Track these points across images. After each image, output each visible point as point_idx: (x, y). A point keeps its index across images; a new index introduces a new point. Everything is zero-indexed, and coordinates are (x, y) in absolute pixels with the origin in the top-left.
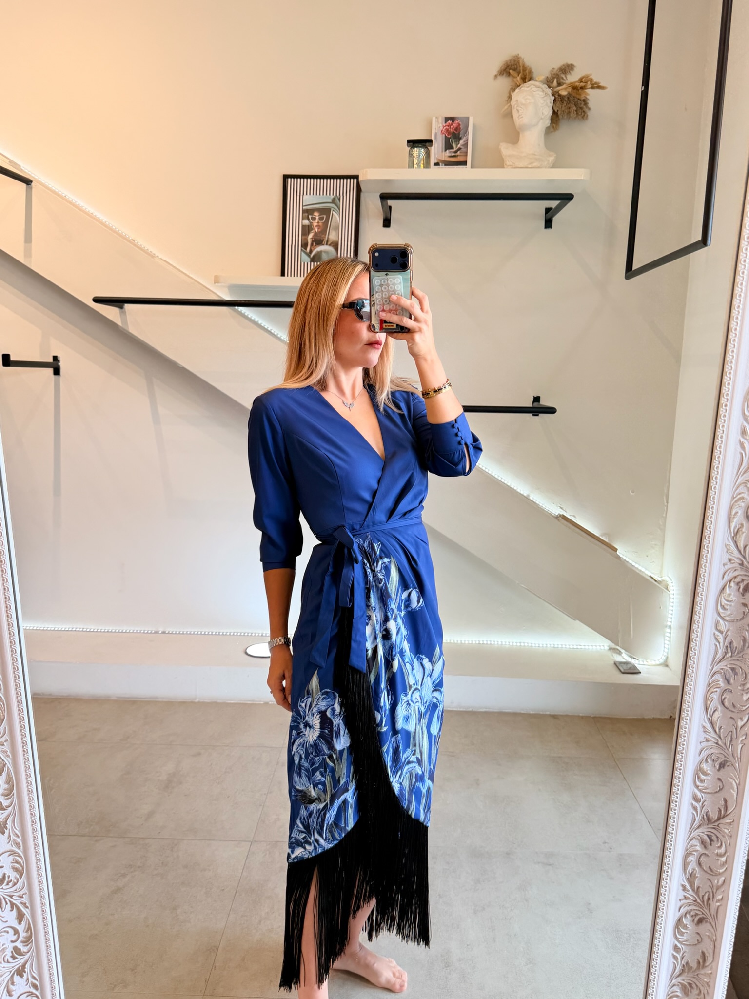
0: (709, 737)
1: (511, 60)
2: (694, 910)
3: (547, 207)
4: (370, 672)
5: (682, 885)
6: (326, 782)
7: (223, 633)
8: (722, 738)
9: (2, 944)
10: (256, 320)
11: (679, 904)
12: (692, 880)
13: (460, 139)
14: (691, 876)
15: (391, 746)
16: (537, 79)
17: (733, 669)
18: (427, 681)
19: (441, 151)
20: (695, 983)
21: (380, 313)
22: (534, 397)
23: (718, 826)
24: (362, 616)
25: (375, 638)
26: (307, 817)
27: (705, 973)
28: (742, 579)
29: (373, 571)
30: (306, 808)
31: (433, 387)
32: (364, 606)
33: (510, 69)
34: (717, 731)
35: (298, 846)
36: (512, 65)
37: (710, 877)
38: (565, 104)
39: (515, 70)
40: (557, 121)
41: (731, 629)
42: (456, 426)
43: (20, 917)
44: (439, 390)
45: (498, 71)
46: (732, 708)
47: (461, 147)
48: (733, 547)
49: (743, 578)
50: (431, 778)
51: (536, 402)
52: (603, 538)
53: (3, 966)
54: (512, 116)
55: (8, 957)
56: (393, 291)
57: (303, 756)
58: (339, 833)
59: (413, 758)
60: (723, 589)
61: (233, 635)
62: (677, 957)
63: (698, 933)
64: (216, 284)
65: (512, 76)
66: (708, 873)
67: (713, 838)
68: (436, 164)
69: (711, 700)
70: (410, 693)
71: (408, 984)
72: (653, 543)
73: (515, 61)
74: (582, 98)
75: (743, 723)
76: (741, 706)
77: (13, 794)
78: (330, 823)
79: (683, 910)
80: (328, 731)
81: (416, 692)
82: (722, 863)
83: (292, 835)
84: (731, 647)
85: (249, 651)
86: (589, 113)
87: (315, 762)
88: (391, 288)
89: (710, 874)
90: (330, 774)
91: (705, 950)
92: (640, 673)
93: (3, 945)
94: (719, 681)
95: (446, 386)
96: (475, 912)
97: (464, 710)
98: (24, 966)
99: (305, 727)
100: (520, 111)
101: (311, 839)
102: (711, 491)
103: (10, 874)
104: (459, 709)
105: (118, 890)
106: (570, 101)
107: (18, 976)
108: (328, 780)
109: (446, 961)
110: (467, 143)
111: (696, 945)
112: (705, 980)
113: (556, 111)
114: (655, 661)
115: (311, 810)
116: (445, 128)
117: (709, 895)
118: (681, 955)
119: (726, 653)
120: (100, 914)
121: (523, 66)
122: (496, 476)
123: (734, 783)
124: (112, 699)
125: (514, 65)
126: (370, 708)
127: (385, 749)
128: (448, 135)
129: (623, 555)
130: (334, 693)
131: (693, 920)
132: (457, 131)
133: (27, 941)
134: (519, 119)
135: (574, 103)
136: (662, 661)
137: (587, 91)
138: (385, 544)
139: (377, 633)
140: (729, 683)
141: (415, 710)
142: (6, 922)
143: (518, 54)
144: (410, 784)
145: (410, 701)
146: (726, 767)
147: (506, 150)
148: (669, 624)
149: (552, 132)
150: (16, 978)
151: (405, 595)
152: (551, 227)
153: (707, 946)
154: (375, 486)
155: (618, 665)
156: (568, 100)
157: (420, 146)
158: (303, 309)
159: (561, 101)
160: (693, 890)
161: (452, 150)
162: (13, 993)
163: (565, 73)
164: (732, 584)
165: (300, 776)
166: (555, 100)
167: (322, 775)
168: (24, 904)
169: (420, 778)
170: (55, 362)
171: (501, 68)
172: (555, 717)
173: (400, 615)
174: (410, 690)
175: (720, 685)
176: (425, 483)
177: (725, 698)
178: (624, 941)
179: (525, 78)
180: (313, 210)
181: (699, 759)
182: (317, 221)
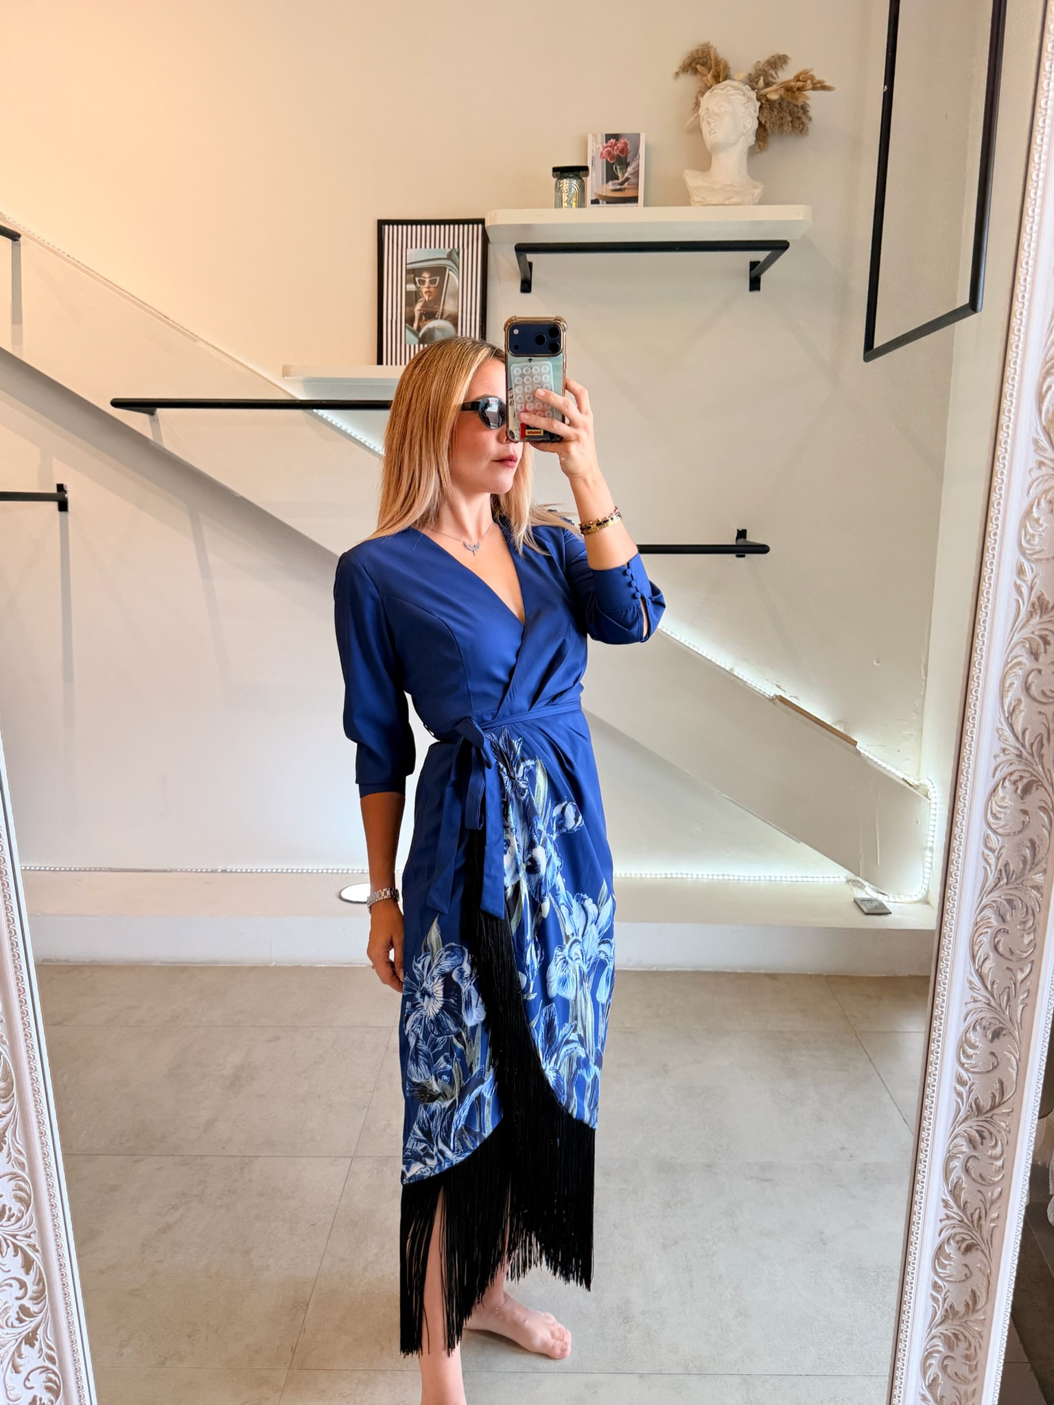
0: (979, 996)
1: (698, 51)
2: (960, 1233)
3: (753, 260)
4: (510, 918)
5: (944, 1201)
6: (454, 1071)
7: (307, 870)
8: (996, 997)
9: (3, 1302)
10: (343, 428)
11: (940, 1226)
12: (956, 1192)
13: (628, 165)
14: (955, 1187)
15: (542, 1020)
16: (735, 77)
17: (1010, 902)
18: (591, 930)
19: (601, 182)
20: (962, 1333)
21: (522, 414)
22: (738, 530)
23: (991, 1118)
24: (498, 841)
25: (517, 871)
26: (428, 1120)
27: (976, 1320)
28: (1021, 776)
29: (512, 778)
30: (426, 1107)
31: (595, 519)
32: (500, 829)
33: (697, 64)
34: (989, 987)
35: (416, 1160)
36: (699, 58)
37: (982, 1188)
38: (776, 113)
39: (703, 64)
40: (764, 137)
41: (1006, 845)
42: (629, 572)
43: (28, 1264)
44: (605, 522)
45: (680, 67)
46: (1007, 955)
47: (630, 177)
48: (1008, 732)
49: (1022, 774)
50: (599, 1062)
51: (741, 538)
52: (837, 727)
53: (5, 1333)
54: (701, 131)
55: (13, 1320)
56: (539, 384)
57: (421, 1036)
58: (472, 1142)
59: (573, 1036)
60: (995, 790)
61: (322, 872)
62: (938, 1298)
63: (966, 1265)
64: (286, 378)
65: (701, 73)
66: (978, 1183)
67: (984, 1134)
68: (595, 202)
69: (979, 945)
70: (567, 946)
71: (573, 1347)
72: (907, 732)
73: (703, 53)
74: (800, 103)
75: (1024, 975)
76: (1021, 952)
77: (13, 1096)
78: (459, 1128)
79: (945, 1235)
80: (455, 1000)
81: (575, 944)
82: (997, 1168)
83: (407, 1146)
84: (1006, 871)
85: (345, 895)
86: (810, 126)
87: (437, 1044)
88: (536, 379)
89: (981, 1184)
90: (458, 1059)
91: (975, 1288)
92: (891, 913)
93: (5, 1304)
94: (990, 918)
95: (615, 517)
96: (664, 1247)
97: (647, 970)
98: (35, 1331)
99: (423, 996)
100: (712, 124)
101: (433, 1151)
102: (976, 655)
103: (12, 1206)
104: (639, 969)
105: (168, 1228)
106: (782, 109)
107: (28, 1346)
108: (455, 1068)
109: (624, 1315)
110: (638, 171)
111: (963, 1281)
112: (976, 1328)
113: (763, 122)
114: (911, 896)
115: (432, 1110)
116: (606, 150)
117: (980, 1212)
118: (943, 1295)
119: (999, 879)
120: (143, 1261)
121: (716, 59)
122: (687, 644)
123: (1013, 1058)
124: (154, 964)
125: (702, 58)
126: (512, 968)
127: (534, 1023)
128: (611, 159)
129: (865, 750)
130: (461, 948)
131: (959, 1248)
132: (623, 154)
133: (38, 1298)
134: (710, 135)
135: (788, 111)
136: (920, 896)
137: (805, 93)
138: (528, 740)
139: (519, 864)
140: (1004, 920)
141: (575, 969)
142: (9, 1271)
143: (709, 42)
144: (570, 1072)
145: (567, 958)
146: (1001, 1036)
147: (693, 180)
148: (930, 844)
149: (758, 153)
150: (25, 1348)
151: (557, 811)
152: (759, 289)
153: (978, 1282)
154: (513, 660)
155: (859, 903)
156: (780, 107)
157: (571, 176)
158: (404, 412)
159: (770, 108)
160: (959, 1207)
161: (616, 181)
162: (21, 1369)
163: (776, 68)
164: (1007, 783)
165: (417, 1065)
166: (761, 107)
167: (447, 1061)
168: (33, 1247)
169: (583, 1063)
170: (60, 493)
171: (684, 62)
172: (772, 976)
173: (551, 839)
174: (567, 942)
175: (991, 923)
176: (583, 654)
177: (998, 942)
178: (870, 1282)
179: (719, 76)
180: (421, 270)
181: (964, 1026)
182: (426, 285)
